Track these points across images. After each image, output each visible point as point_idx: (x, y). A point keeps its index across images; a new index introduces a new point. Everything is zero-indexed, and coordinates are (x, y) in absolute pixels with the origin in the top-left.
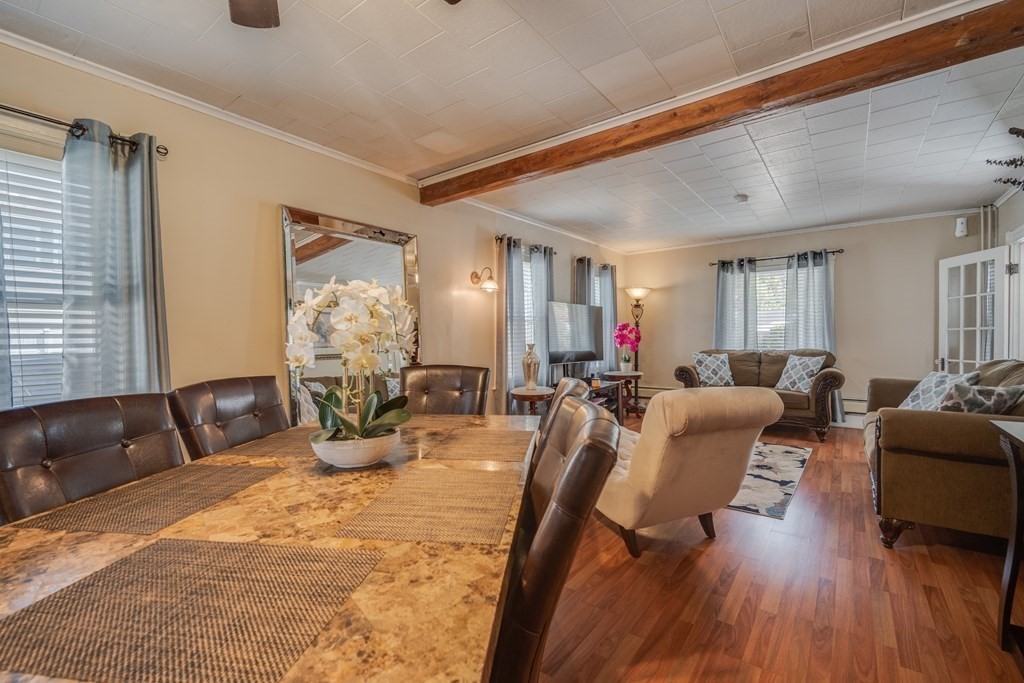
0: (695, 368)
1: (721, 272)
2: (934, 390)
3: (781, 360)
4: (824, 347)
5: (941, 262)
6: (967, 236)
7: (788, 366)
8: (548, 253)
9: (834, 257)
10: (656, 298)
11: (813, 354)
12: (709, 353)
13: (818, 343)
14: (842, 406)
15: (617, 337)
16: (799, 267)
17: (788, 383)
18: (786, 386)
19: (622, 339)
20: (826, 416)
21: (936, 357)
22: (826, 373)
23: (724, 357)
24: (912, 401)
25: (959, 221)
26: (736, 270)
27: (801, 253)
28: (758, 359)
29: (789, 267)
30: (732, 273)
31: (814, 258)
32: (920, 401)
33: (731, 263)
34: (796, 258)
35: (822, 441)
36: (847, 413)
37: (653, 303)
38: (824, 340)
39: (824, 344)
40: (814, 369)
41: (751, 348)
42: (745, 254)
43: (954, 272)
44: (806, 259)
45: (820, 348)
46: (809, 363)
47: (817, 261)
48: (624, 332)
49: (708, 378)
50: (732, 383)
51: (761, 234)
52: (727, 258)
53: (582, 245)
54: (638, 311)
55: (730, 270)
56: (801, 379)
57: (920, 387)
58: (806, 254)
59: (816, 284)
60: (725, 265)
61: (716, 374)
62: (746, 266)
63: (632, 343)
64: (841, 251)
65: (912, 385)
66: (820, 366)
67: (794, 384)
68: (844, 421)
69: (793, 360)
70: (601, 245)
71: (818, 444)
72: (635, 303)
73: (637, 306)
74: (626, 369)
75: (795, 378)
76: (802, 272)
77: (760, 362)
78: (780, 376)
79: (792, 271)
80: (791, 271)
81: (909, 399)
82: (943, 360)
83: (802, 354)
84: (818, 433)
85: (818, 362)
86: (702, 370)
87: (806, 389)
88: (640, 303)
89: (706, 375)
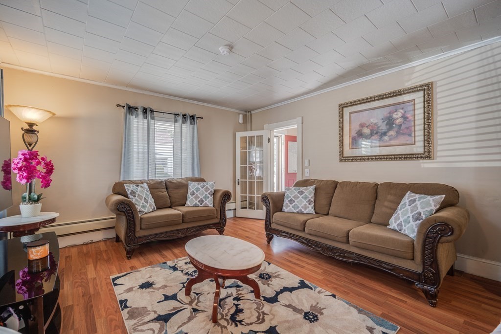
1: (128, 114)
5: (237, 133)
6: (243, 123)
16: (182, 123)
17: (197, 202)
18: (196, 203)
19: (30, 172)
20: (225, 218)
21: (235, 179)
25: (240, 116)
26: (141, 115)
27: (183, 113)
29: (176, 121)
30: (137, 117)
31: (190, 119)
33: (136, 108)
34: (181, 116)
42: (147, 104)
44: (186, 118)
47: (192, 121)
48: (32, 162)
49: (143, 207)
52: (133, 104)
54: (30, 138)
55: (135, 114)
56: (206, 197)
58: (185, 115)
60: (131, 109)
62: (149, 114)
63: (44, 178)
64: (201, 118)
66: (214, 188)
67: (201, 201)
69: (193, 185)
72: (27, 127)
73: (32, 130)
75: (201, 197)
77: (168, 188)
79: (178, 124)
82: (239, 180)
86: (137, 200)
87: (211, 204)
88: (35, 128)
89: (141, 204)
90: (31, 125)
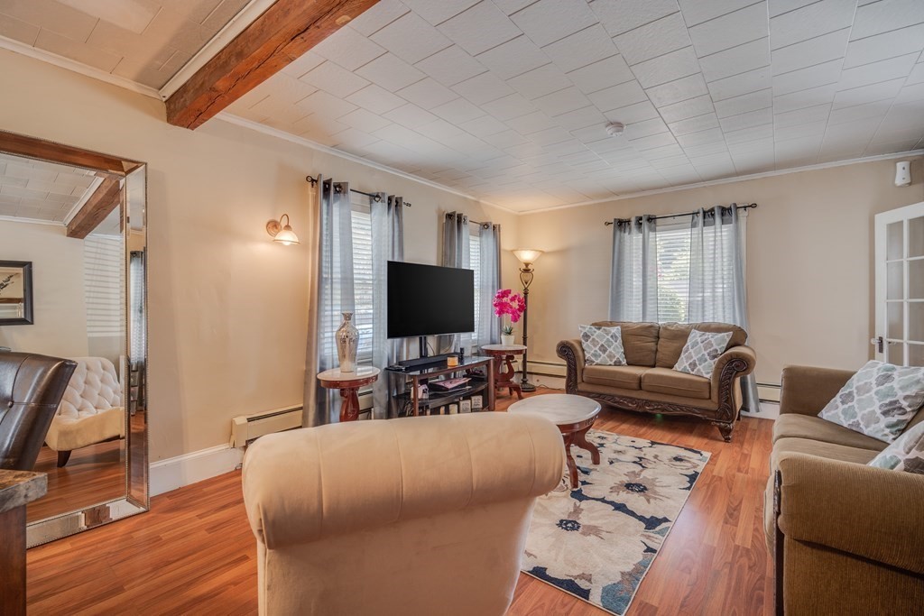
0: (580, 343)
1: (618, 233)
2: (875, 388)
3: (681, 336)
4: (734, 320)
5: (877, 216)
6: (910, 184)
7: (689, 343)
8: (395, 204)
9: (746, 213)
10: (550, 262)
11: (719, 329)
12: (598, 325)
13: (727, 316)
14: (756, 393)
15: (495, 305)
16: (704, 224)
17: (687, 365)
18: (685, 368)
19: (501, 308)
20: (732, 407)
21: (872, 335)
22: (731, 355)
23: (616, 330)
24: (843, 403)
25: (900, 165)
26: (634, 229)
27: (707, 209)
28: (655, 333)
29: (694, 225)
30: (629, 233)
31: (722, 215)
32: (854, 403)
33: (629, 221)
34: (701, 215)
35: (727, 440)
36: (762, 401)
37: (546, 268)
38: (734, 312)
39: (734, 316)
40: (718, 348)
41: (650, 320)
42: (644, 211)
43: (895, 228)
44: (713, 215)
45: (729, 321)
46: (712, 340)
47: (726, 217)
48: (505, 299)
49: (595, 355)
50: (624, 362)
51: (661, 188)
52: (624, 217)
53: (453, 199)
54: (527, 277)
55: (627, 230)
56: (702, 360)
57: (854, 383)
58: (713, 210)
59: (725, 246)
60: (621, 224)
61: (604, 351)
62: (645, 225)
63: (513, 313)
64: (754, 206)
65: (842, 379)
66: (725, 345)
67: (693, 365)
68: (758, 411)
69: (695, 336)
70: (482, 201)
71: (720, 445)
72: (524, 267)
73: (527, 271)
74: (508, 343)
75: (695, 358)
76: (709, 231)
77: (658, 338)
78: (679, 356)
79: (697, 230)
80: (695, 230)
81: (838, 398)
82: (881, 339)
83: (706, 328)
84: (722, 430)
85: (723, 340)
86: (588, 346)
87: (708, 373)
88: (530, 267)
89: (592, 352)
90: (527, 265)
